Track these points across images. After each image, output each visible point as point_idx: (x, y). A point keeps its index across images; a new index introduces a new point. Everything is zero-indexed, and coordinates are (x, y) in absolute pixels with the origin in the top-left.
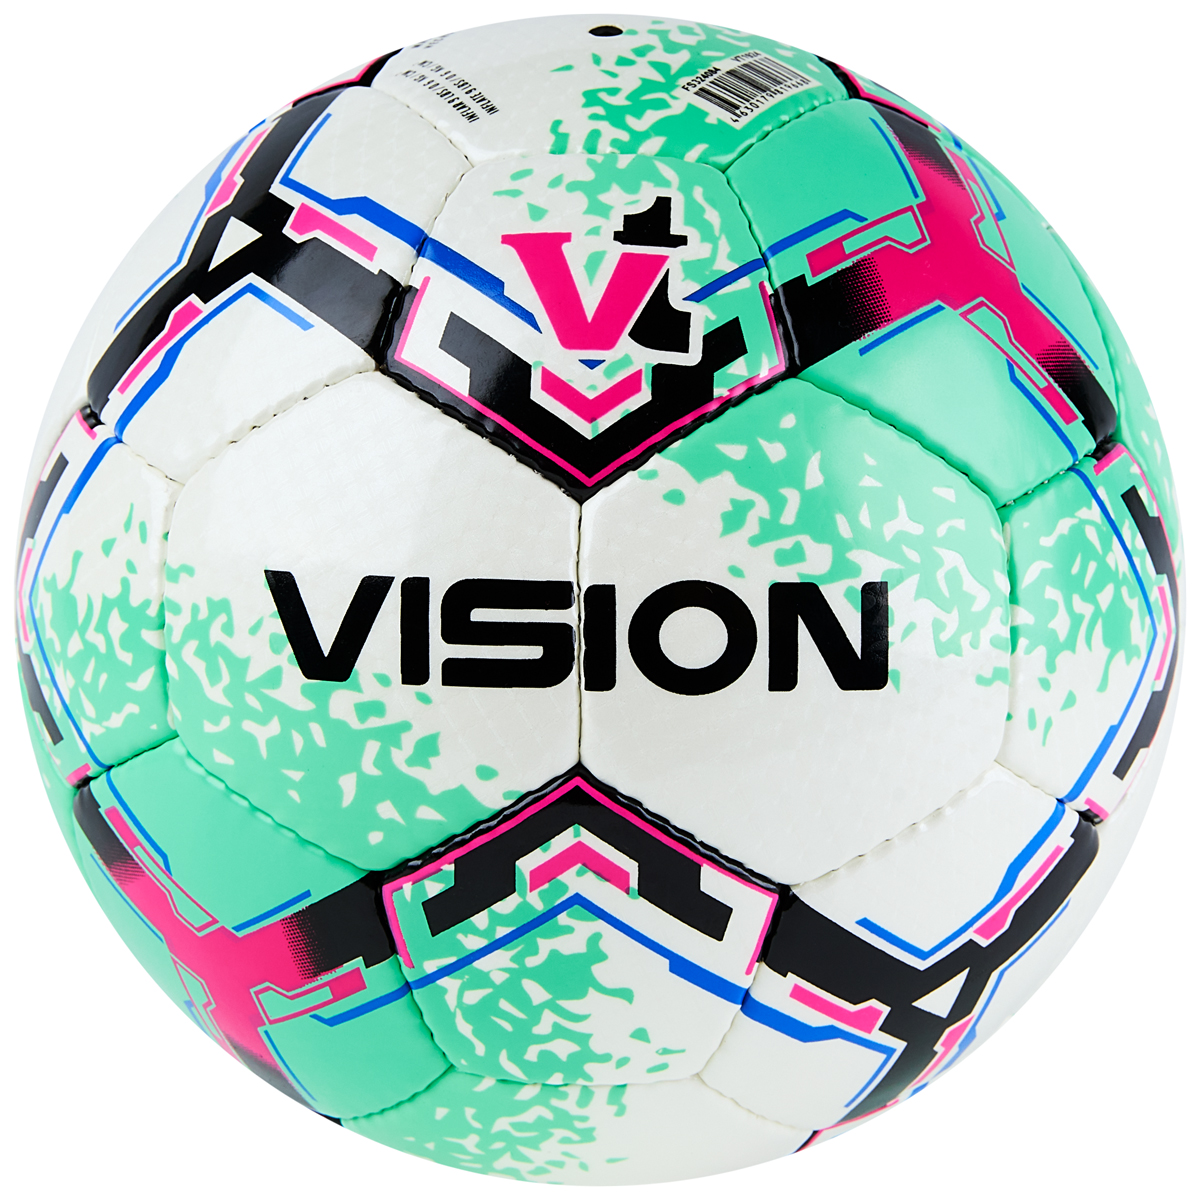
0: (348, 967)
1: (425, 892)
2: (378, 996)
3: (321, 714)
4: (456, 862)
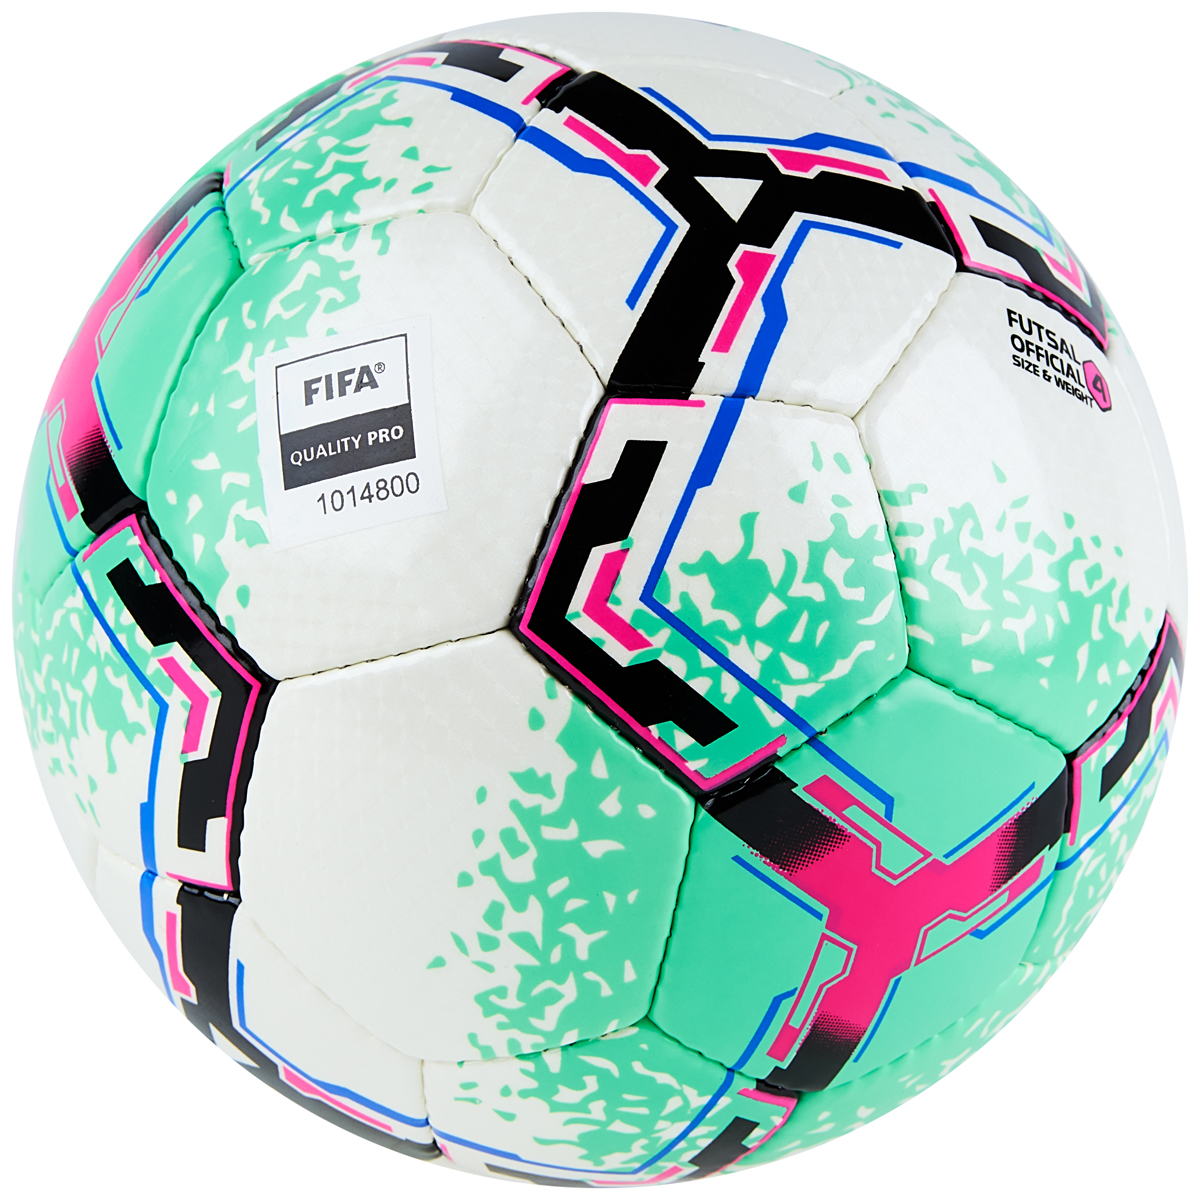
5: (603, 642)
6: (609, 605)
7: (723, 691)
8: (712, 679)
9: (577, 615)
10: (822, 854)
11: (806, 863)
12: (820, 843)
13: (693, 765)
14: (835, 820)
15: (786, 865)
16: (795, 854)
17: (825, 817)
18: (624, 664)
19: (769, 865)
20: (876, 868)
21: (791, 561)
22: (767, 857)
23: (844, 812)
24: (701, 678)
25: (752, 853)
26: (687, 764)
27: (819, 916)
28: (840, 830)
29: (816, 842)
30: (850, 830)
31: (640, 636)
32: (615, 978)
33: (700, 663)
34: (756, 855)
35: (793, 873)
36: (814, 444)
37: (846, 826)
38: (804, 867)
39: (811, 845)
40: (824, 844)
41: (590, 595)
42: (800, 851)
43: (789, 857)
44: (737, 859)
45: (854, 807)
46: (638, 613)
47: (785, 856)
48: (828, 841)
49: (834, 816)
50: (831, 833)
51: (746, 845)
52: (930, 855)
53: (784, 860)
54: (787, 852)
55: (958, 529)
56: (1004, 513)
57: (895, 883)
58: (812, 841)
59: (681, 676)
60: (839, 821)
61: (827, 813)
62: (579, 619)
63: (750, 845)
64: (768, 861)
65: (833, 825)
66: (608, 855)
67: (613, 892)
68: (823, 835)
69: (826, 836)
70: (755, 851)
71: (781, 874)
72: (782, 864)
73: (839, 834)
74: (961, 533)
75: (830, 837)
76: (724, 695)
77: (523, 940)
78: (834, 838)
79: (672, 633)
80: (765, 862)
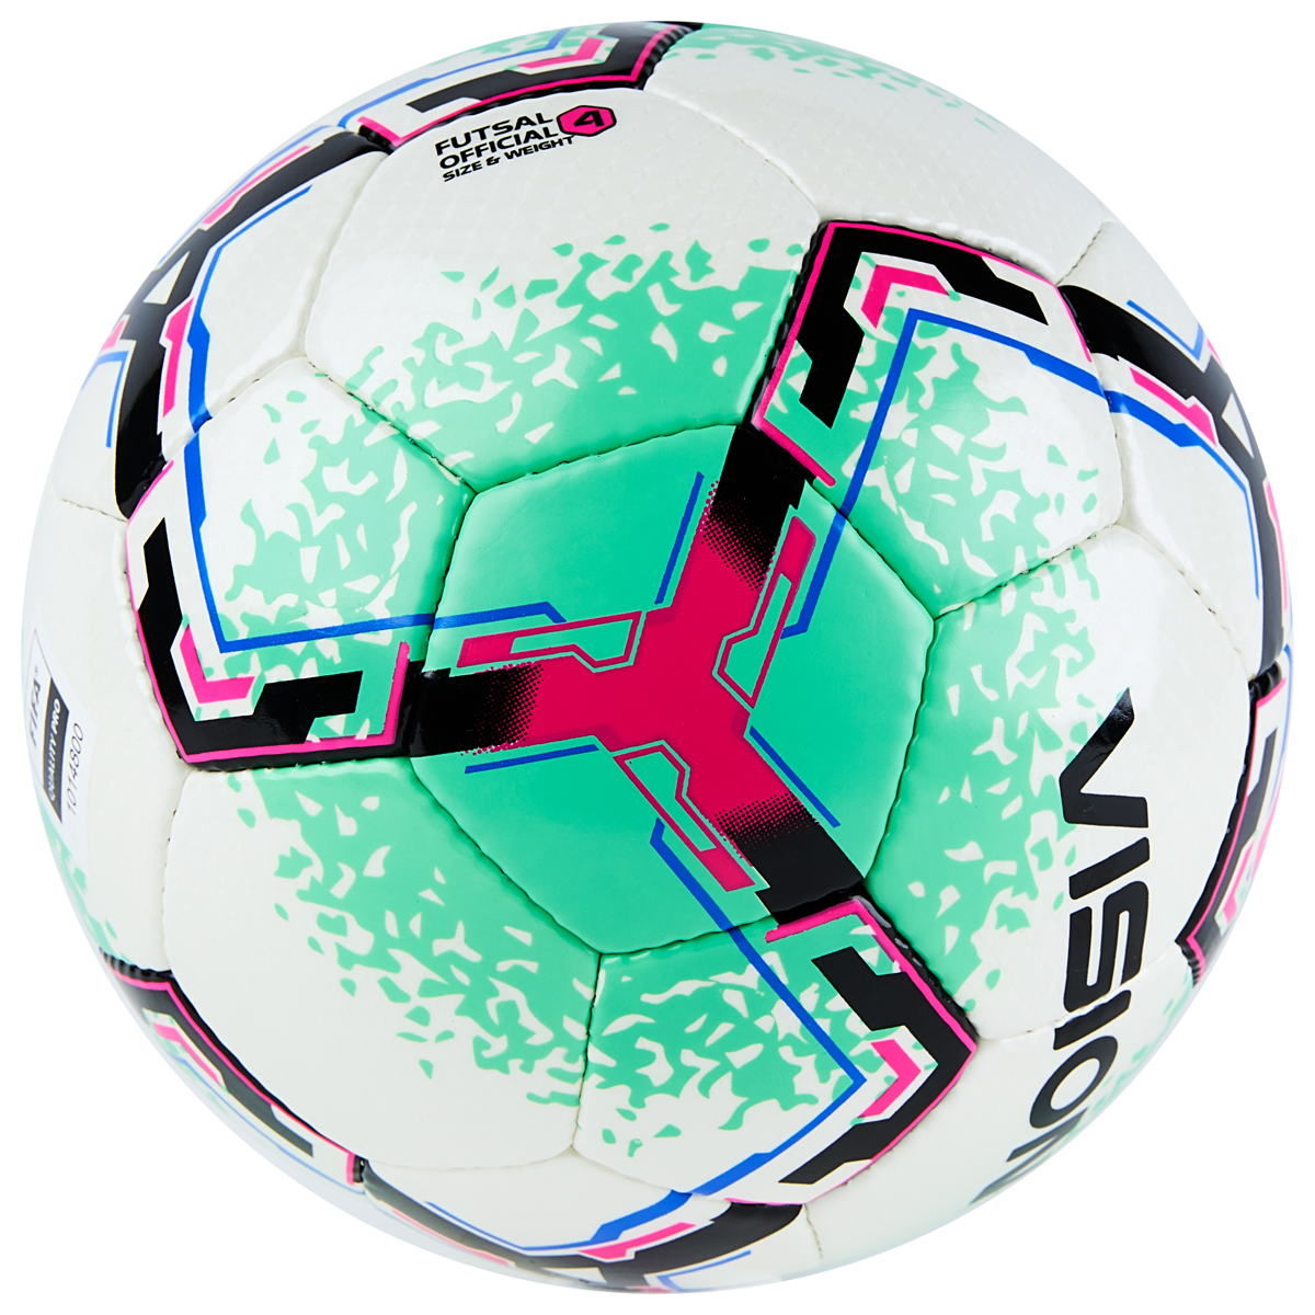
0: (752, 872)
1: (865, 948)
2: (717, 903)
3: (1031, 806)
4: (903, 975)
5: (226, 711)
6: (208, 679)
7: (328, 657)
8: (312, 656)
9: (199, 710)
10: (531, 701)
11: (526, 720)
12: (518, 694)
13: (362, 735)
14: (510, 665)
15: (511, 736)
16: (508, 722)
17: (499, 671)
18: (250, 712)
19: (497, 750)
20: (595, 667)
21: (298, 510)
22: (489, 745)
23: (512, 652)
24: (305, 665)
25: (474, 754)
26: (357, 738)
27: (592, 748)
28: (525, 668)
29: (514, 696)
30: (533, 660)
31: (242, 679)
32: (518, 950)
33: (294, 654)
34: (479, 752)
35: (525, 737)
36: (266, 406)
37: (525, 660)
38: (528, 724)
39: (512, 702)
40: (522, 692)
41: (194, 687)
42: (509, 716)
43: (506, 728)
44: (469, 770)
45: (517, 640)
46: (228, 664)
47: (502, 730)
48: (524, 685)
49: (507, 663)
50: (519, 677)
51: (464, 752)
52: (640, 613)
53: (505, 735)
54: (500, 726)
55: (432, 352)
56: (476, 300)
57: (631, 662)
58: (510, 698)
59: (291, 678)
60: (515, 663)
61: (498, 666)
62: (203, 712)
63: (466, 750)
64: (493, 747)
65: (514, 670)
66: (387, 863)
67: (424, 889)
68: (514, 685)
69: (517, 683)
70: (475, 750)
71: (516, 746)
72: (507, 738)
73: (527, 672)
74: (437, 352)
75: (522, 681)
76: (332, 658)
77: (428, 989)
78: (525, 679)
79: (258, 653)
80: (492, 751)
